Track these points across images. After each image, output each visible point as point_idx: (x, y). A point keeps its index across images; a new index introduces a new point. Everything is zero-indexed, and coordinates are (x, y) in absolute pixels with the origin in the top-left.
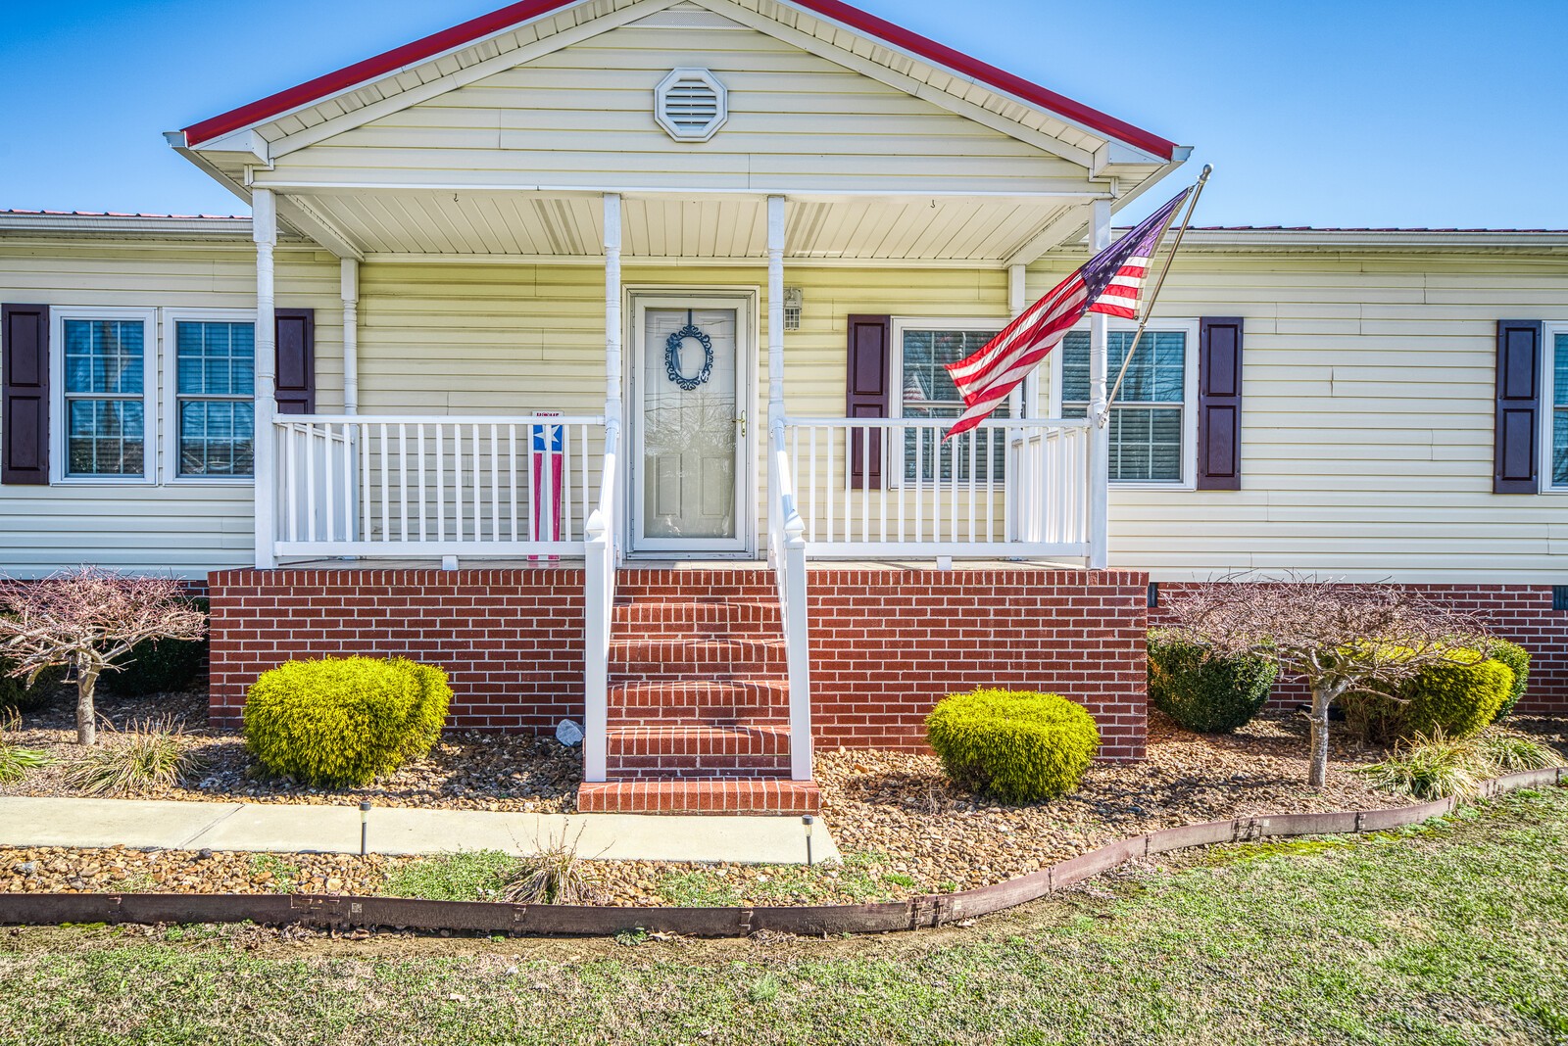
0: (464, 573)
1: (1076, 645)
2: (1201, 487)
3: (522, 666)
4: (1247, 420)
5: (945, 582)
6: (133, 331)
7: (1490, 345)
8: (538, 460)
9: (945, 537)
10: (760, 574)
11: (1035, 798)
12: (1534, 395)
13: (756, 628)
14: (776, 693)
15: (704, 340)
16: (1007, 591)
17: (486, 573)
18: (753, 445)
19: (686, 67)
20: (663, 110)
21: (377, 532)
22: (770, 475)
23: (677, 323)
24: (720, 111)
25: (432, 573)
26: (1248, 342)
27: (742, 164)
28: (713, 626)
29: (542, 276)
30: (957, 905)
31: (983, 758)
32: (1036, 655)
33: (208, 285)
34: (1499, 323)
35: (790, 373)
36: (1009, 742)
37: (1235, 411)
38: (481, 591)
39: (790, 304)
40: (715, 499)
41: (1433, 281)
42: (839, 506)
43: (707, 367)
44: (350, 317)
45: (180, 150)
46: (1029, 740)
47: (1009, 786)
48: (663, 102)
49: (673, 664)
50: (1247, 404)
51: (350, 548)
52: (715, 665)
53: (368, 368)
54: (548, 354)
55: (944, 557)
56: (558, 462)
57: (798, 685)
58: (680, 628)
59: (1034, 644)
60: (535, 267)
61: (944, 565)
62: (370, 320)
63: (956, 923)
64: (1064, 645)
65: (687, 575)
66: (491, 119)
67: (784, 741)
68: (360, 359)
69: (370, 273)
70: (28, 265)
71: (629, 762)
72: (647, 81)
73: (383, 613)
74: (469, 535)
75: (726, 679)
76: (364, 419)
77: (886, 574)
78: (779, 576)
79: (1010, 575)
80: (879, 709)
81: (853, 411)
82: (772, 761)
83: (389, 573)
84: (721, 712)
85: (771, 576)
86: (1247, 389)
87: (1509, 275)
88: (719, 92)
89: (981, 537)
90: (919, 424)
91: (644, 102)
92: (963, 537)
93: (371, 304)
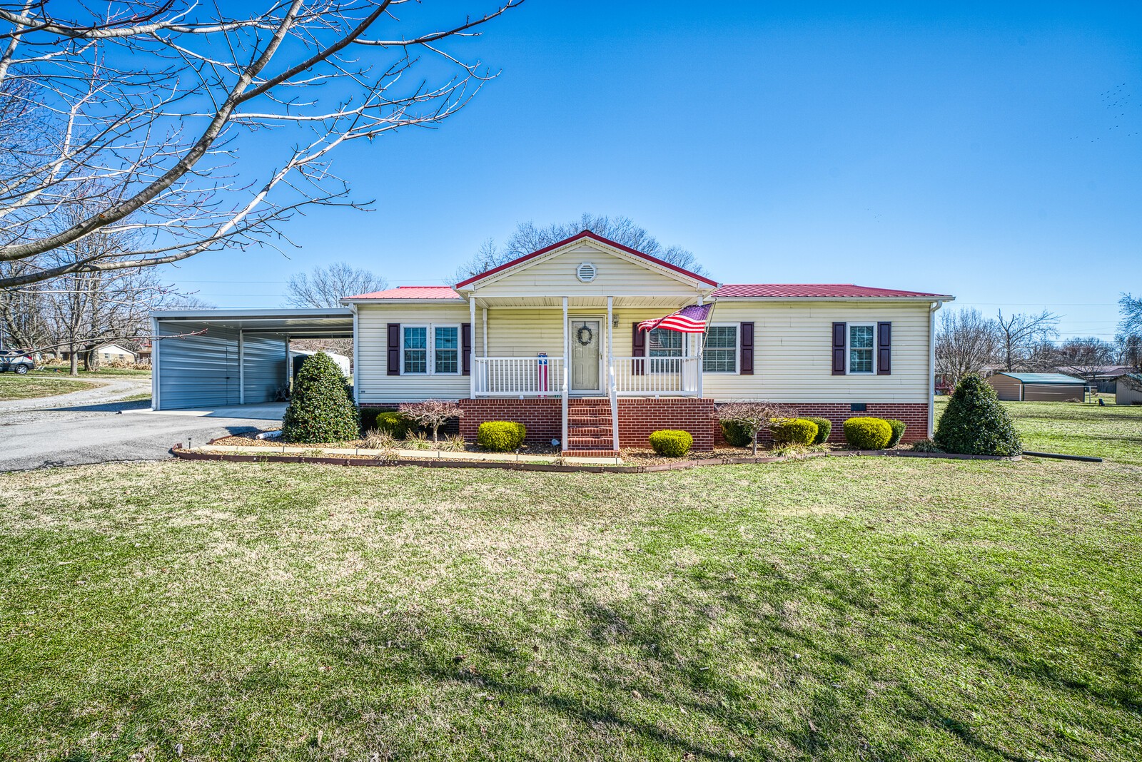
0: (526, 400)
1: (693, 419)
2: (741, 374)
3: (542, 425)
4: (755, 353)
5: (657, 402)
6: (423, 331)
7: (831, 330)
8: (540, 367)
9: (657, 389)
10: (606, 400)
11: (676, 456)
12: (844, 345)
13: (605, 414)
14: (610, 430)
15: (589, 330)
16: (674, 405)
17: (531, 400)
18: (604, 362)
19: (585, 262)
20: (579, 274)
21: (492, 389)
22: (608, 371)
23: (581, 325)
24: (594, 274)
25: (517, 400)
26: (755, 329)
27: (601, 288)
28: (593, 414)
29: (541, 312)
30: (647, 469)
31: (662, 445)
32: (683, 422)
33: (444, 317)
34: (833, 323)
35: (615, 340)
36: (668, 441)
37: (752, 351)
38: (530, 405)
39: (615, 320)
40: (593, 378)
41: (813, 310)
42: (628, 380)
43: (590, 338)
44: (485, 325)
45: (455, 290)
46: (673, 441)
47: (669, 452)
48: (579, 272)
49: (584, 424)
50: (755, 348)
51: (485, 393)
52: (594, 424)
53: (490, 340)
54: (543, 335)
55: (657, 395)
56: (546, 367)
57: (615, 428)
58: (584, 414)
59: (682, 419)
60: (539, 310)
61: (657, 397)
62: (490, 326)
63: (646, 472)
64: (690, 419)
65: (586, 400)
66: (533, 278)
67: (612, 441)
68: (488, 338)
69: (491, 312)
70: (394, 312)
71: (573, 446)
72: (575, 267)
73: (504, 411)
74: (526, 389)
75: (596, 417)
76: (489, 359)
77: (641, 400)
78: (611, 401)
79: (675, 400)
80: (639, 437)
81: (634, 355)
82: (609, 446)
83: (506, 400)
84: (595, 435)
85: (609, 400)
86: (755, 344)
87: (836, 308)
88: (594, 269)
89: (672, 389)
90: (655, 358)
91: (574, 272)
92: (662, 389)
93: (491, 321)
